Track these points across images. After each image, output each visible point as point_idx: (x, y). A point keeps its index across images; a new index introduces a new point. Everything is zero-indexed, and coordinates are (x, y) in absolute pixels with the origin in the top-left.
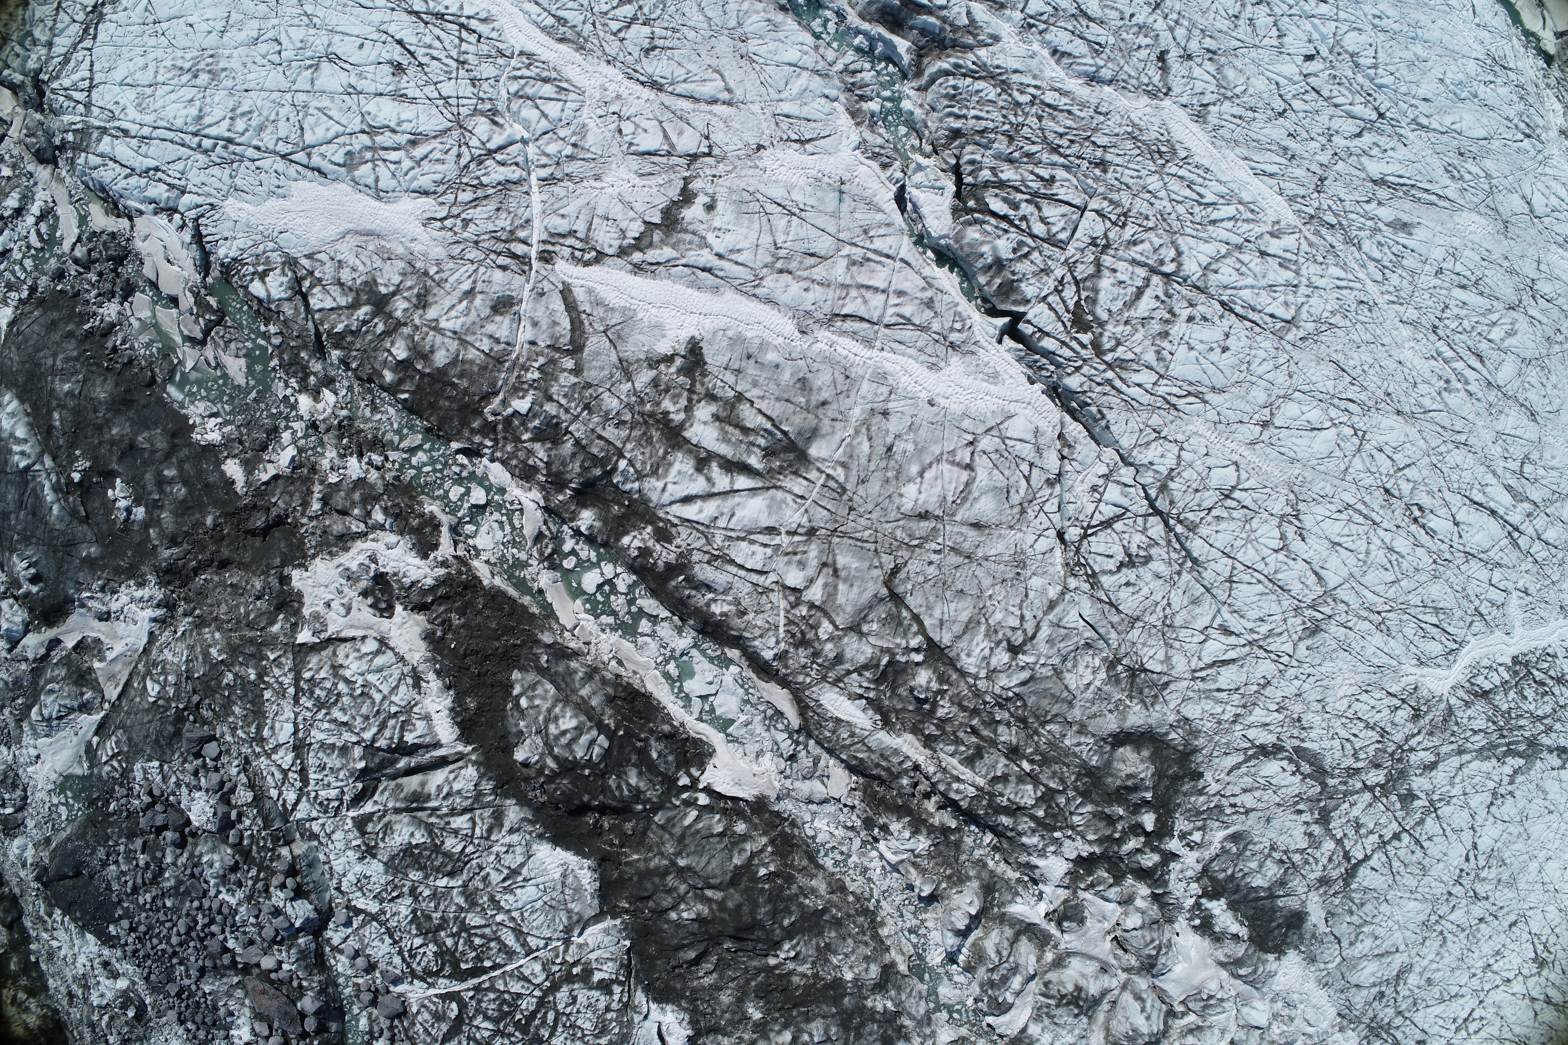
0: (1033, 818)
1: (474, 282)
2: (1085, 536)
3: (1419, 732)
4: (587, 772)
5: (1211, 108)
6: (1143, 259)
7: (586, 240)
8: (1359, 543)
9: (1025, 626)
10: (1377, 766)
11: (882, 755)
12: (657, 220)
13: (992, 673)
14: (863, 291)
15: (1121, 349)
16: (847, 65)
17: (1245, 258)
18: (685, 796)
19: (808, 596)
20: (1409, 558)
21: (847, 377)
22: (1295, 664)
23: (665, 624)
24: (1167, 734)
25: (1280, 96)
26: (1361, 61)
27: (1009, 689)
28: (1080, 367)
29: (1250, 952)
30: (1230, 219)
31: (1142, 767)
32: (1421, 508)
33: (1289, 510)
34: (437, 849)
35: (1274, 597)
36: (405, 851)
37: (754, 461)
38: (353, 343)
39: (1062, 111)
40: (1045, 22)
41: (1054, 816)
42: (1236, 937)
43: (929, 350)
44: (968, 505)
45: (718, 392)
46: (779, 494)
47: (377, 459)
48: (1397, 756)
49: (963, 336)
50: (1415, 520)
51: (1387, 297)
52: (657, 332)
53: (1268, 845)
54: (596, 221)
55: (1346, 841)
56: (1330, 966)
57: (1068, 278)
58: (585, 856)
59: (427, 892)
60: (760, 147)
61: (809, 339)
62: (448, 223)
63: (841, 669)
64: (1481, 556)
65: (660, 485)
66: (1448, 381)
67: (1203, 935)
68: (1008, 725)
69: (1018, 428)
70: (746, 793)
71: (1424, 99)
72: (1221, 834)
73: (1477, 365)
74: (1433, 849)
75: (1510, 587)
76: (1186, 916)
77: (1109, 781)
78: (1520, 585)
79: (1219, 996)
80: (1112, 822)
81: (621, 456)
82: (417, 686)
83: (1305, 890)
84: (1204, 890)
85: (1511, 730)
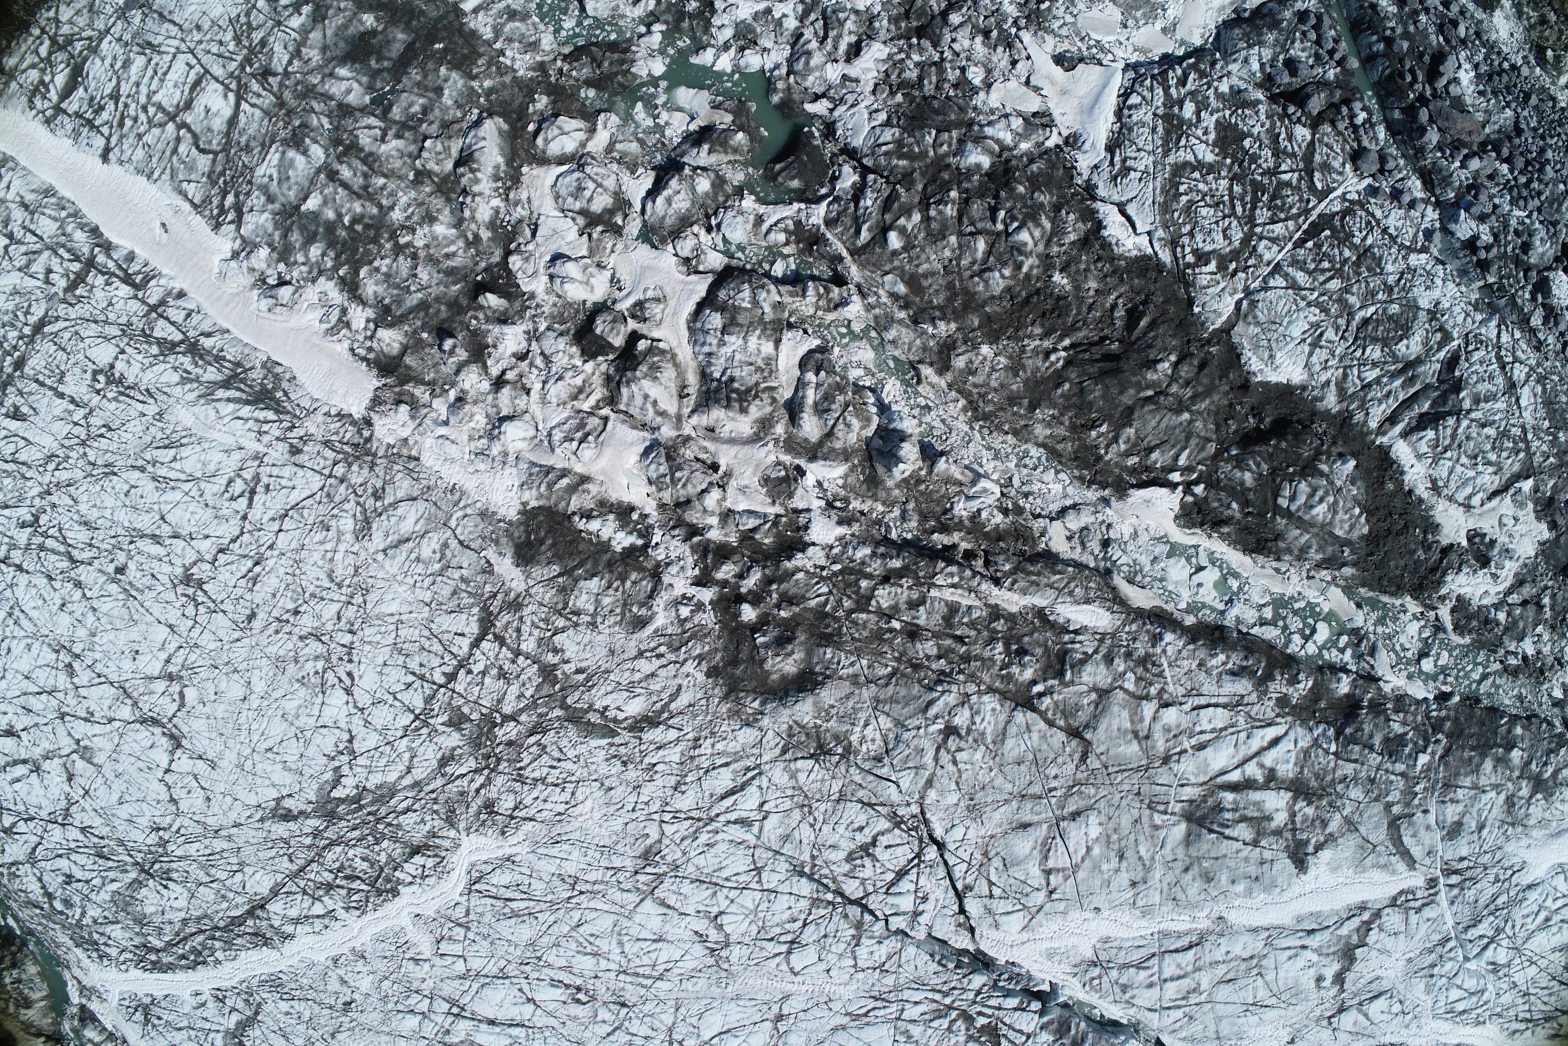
0: (870, 576)
1: (1480, 839)
2: (918, 855)
3: (478, 791)
4: (1291, 469)
7: (1407, 910)
8: (635, 950)
9: (950, 757)
10: (510, 743)
11: (1038, 585)
12: (1358, 952)
13: (964, 700)
14: (1182, 973)
15: (946, 1026)
18: (1195, 476)
19: (1153, 705)
20: (571, 954)
21: (1174, 900)
22: (656, 817)
23: (1253, 621)
24: (763, 703)
27: (943, 693)
28: (977, 996)
29: (563, 504)
32: (578, 1001)
33: (723, 954)
35: (706, 871)
37: (1229, 797)
41: (849, 585)
42: (588, 516)
43: (1114, 952)
44: (1040, 841)
45: (1272, 839)
46: (1202, 779)
47: (1512, 662)
48: (493, 760)
49: (1089, 976)
52: (1335, 865)
53: (601, 627)
54: (1403, 929)
55: (510, 655)
56: (460, 514)
58: (1261, 384)
59: (1380, 296)
60: (1291, 1042)
61: (1214, 915)
62: (1509, 873)
63: (1103, 650)
64: (487, 981)
65: (1300, 743)
67: (620, 503)
68: (928, 657)
69: (1015, 922)
70: (1137, 495)
72: (659, 621)
74: (398, 676)
75: (438, 961)
76: (651, 521)
77: (802, 637)
78: (427, 966)
79: (575, 444)
80: (787, 600)
81: (1336, 754)
82: (1434, 481)
83: (533, 591)
84: (647, 556)
85: (364, 823)
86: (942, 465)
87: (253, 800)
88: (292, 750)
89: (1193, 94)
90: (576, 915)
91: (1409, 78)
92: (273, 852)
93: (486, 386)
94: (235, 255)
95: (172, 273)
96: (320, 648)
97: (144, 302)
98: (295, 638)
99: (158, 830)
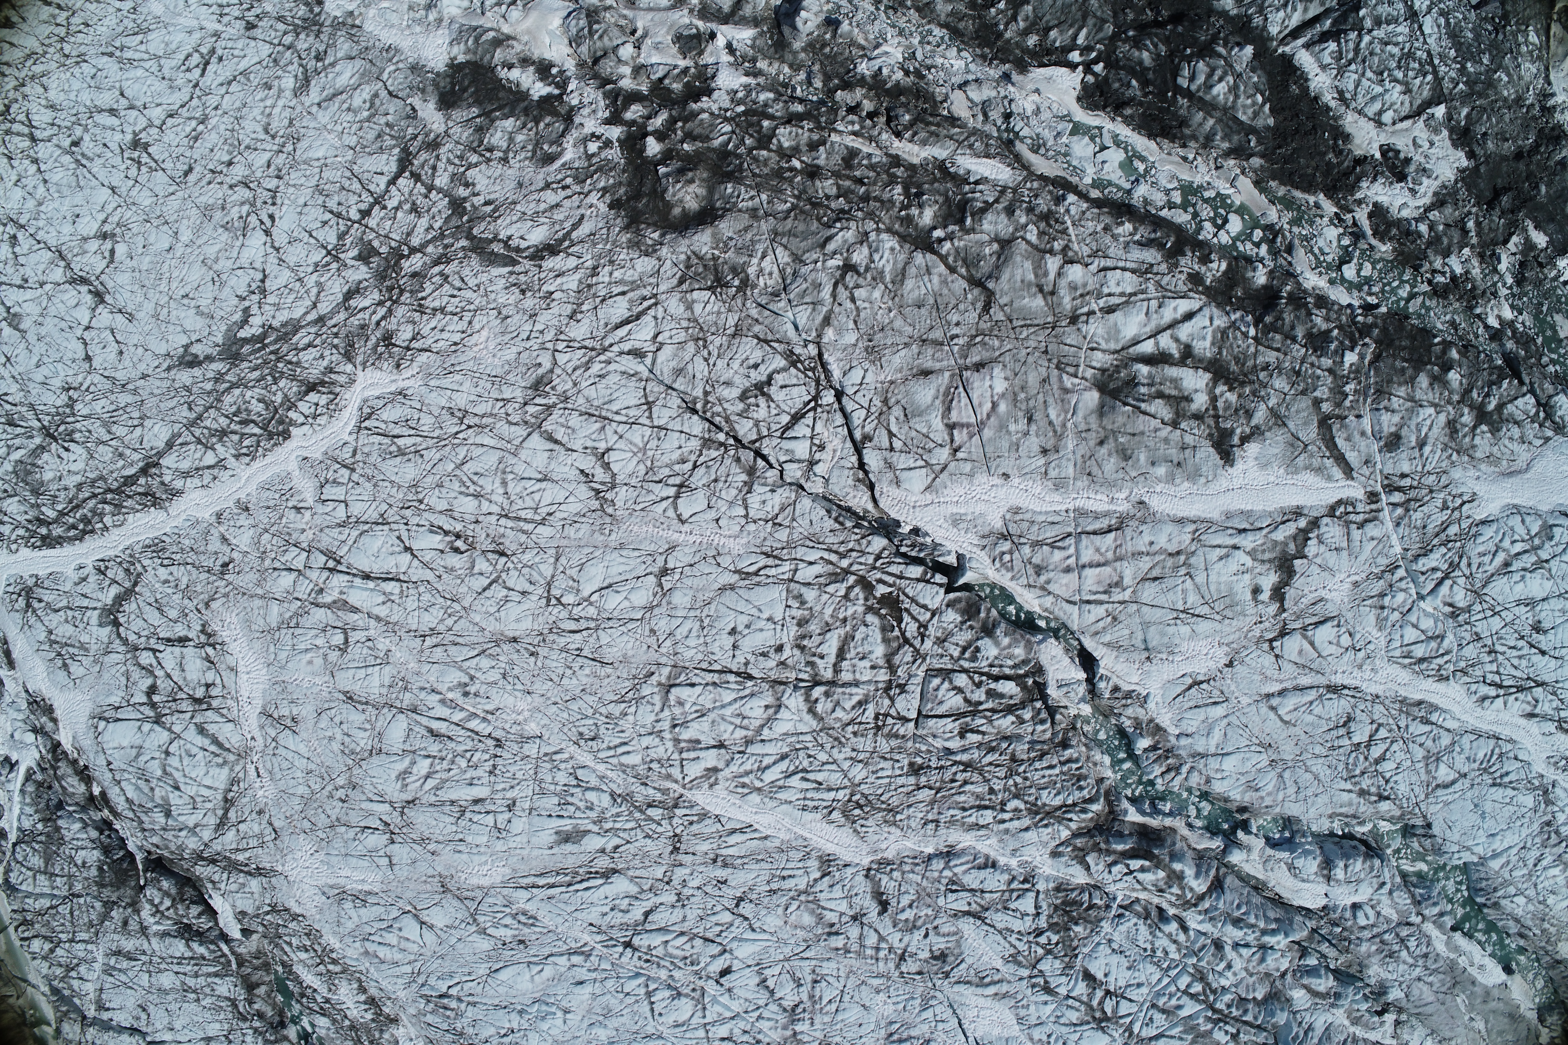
0: (772, 117)
1: (1421, 456)
2: (815, 398)
3: (378, 323)
4: (1189, 51)
5: (818, 875)
6: (848, 690)
7: (1348, 523)
8: (518, 489)
9: (847, 293)
10: (414, 275)
11: (937, 136)
12: (1297, 563)
13: (863, 238)
14: (1102, 560)
15: (842, 592)
16: (1178, 773)
17: (740, 733)
18: (1094, 54)
19: (1058, 260)
20: (453, 495)
21: (1089, 474)
22: (549, 346)
23: (1162, 204)
24: (663, 235)
25: (746, 919)
26: (667, 993)
27: (841, 229)
28: (876, 560)
29: (488, 57)
30: (768, 767)
31: (680, 195)
32: (457, 550)
33: (609, 496)
35: (596, 403)
37: (1144, 370)
38: (1490, 375)
39: (971, 808)
40: (1013, 891)
41: (750, 125)
42: (509, 67)
43: (1025, 525)
44: (942, 390)
45: (1194, 423)
46: (1113, 346)
47: (1440, 279)
48: (397, 291)
49: (998, 550)
50: (458, 536)
51: (565, 756)
52: (1264, 460)
53: (512, 162)
54: (1345, 544)
55: (423, 190)
56: (392, 68)
57: (917, 643)
60: (1230, 665)
61: (1134, 498)
62: (1459, 501)
63: (1005, 202)
64: (366, 527)
65: (1217, 322)
66: (466, 694)
67: (541, 61)
68: (828, 197)
69: (917, 480)
70: (1036, 73)
71: (581, 983)
72: (568, 156)
73: (435, 725)
74: (315, 214)
75: (320, 508)
76: (568, 74)
77: (704, 174)
78: (308, 514)
79: (504, 7)
80: (689, 136)
81: (1255, 338)
82: (1341, 93)
83: (451, 132)
84: (562, 102)
85: (266, 362)
86: (845, 27)
87: (162, 349)
88: (207, 294)
90: (462, 452)
92: (174, 403)
96: (247, 194)
98: (225, 186)
99: (70, 389)
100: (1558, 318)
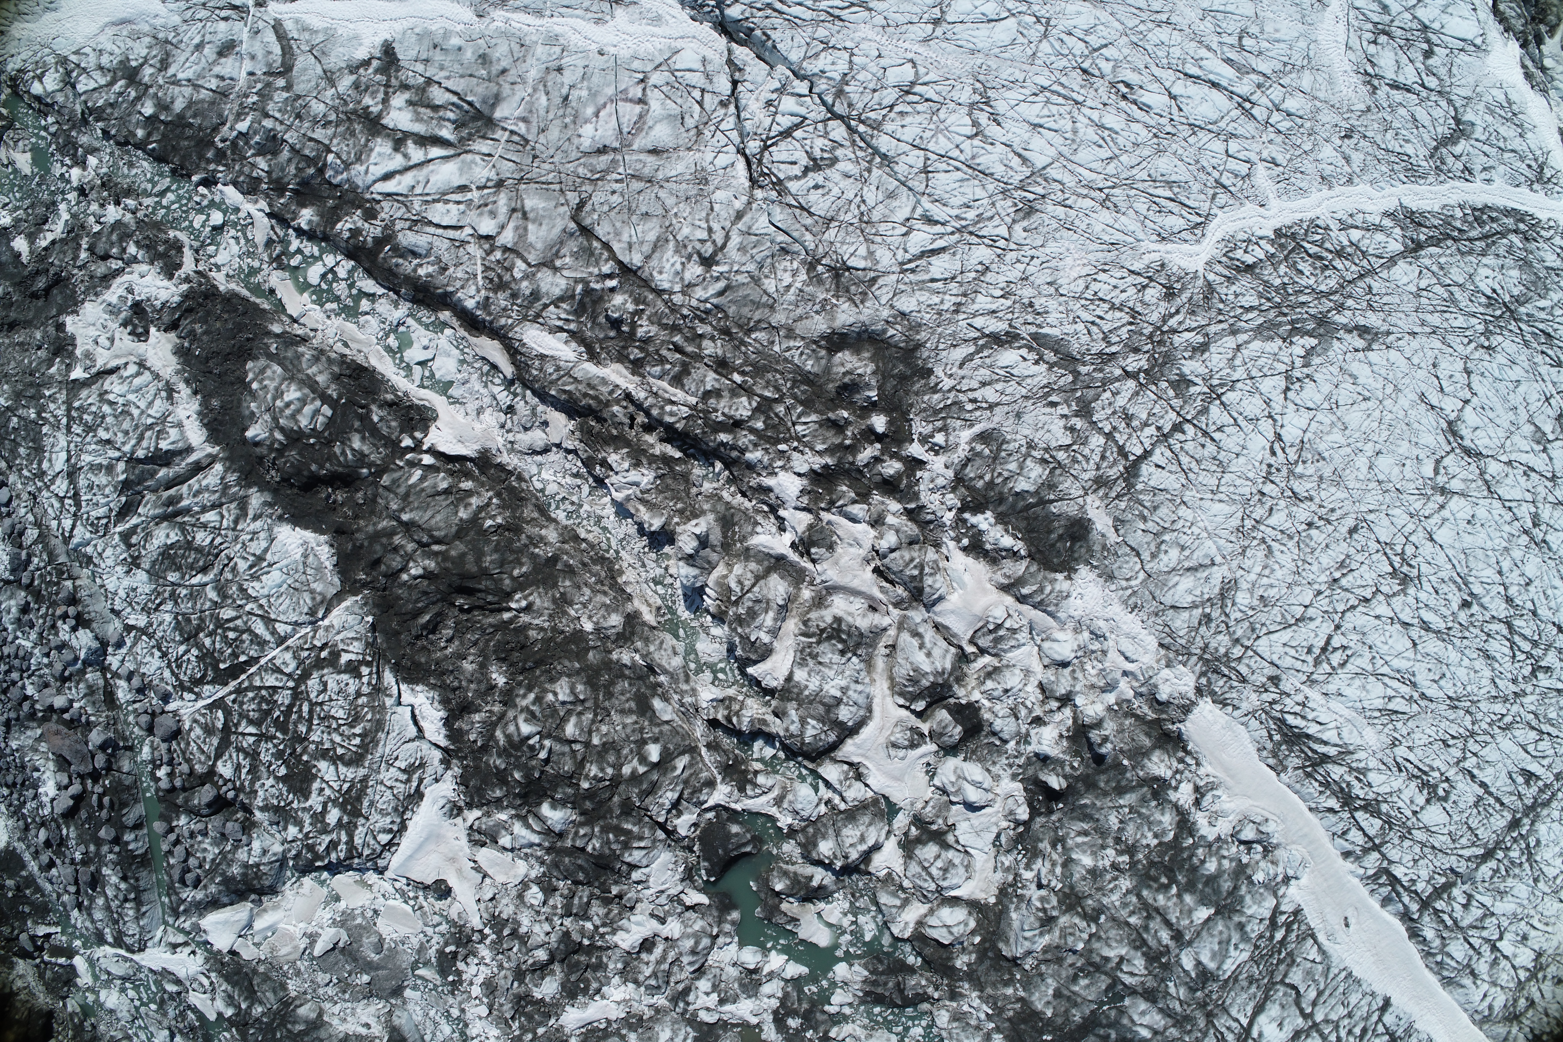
0: (752, 431)
1: (203, 36)
2: (766, 148)
3: (1177, 312)
4: (312, 442)
8: (1062, 122)
9: (714, 237)
10: (1136, 350)
11: (589, 385)
13: (687, 288)
18: (408, 456)
19: (501, 241)
20: (1124, 134)
21: (522, 45)
22: (1012, 247)
24: (884, 331)
27: (706, 301)
29: (1033, 570)
31: (860, 365)
32: (1128, 85)
33: (977, 98)
34: (189, 545)
35: (976, 182)
36: (162, 554)
37: (445, 134)
38: (112, 113)
41: (774, 427)
42: (1011, 553)
43: (594, 8)
44: (643, 133)
45: (411, 82)
46: (469, 157)
47: (131, 202)
48: (1156, 338)
52: (354, 43)
53: (1024, 443)
55: (1117, 436)
56: (1133, 583)
58: (322, 533)
59: (184, 592)
61: (487, 20)
63: (538, 306)
64: (1210, 127)
65: (362, 170)
67: (976, 558)
68: (712, 338)
69: (685, 60)
70: (468, 451)
72: (966, 435)
74: (1229, 442)
75: (1253, 157)
76: (951, 534)
77: (831, 386)
78: (1265, 155)
79: (1007, 624)
80: (838, 427)
81: (329, 151)
82: (170, 398)
83: (1080, 493)
84: (962, 500)
85: (1293, 308)
86: (656, 524)
87: (1393, 354)
88: (1345, 394)
89: (325, 831)
90: (1111, 169)
91: (106, 800)
92: (1386, 299)
93: (1079, 700)
94: (1287, 880)
95: (1350, 877)
96: (1295, 485)
97: (1384, 856)
98: (1317, 500)
99: (1488, 348)
100: (27, 170)
